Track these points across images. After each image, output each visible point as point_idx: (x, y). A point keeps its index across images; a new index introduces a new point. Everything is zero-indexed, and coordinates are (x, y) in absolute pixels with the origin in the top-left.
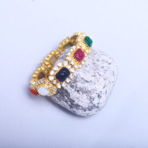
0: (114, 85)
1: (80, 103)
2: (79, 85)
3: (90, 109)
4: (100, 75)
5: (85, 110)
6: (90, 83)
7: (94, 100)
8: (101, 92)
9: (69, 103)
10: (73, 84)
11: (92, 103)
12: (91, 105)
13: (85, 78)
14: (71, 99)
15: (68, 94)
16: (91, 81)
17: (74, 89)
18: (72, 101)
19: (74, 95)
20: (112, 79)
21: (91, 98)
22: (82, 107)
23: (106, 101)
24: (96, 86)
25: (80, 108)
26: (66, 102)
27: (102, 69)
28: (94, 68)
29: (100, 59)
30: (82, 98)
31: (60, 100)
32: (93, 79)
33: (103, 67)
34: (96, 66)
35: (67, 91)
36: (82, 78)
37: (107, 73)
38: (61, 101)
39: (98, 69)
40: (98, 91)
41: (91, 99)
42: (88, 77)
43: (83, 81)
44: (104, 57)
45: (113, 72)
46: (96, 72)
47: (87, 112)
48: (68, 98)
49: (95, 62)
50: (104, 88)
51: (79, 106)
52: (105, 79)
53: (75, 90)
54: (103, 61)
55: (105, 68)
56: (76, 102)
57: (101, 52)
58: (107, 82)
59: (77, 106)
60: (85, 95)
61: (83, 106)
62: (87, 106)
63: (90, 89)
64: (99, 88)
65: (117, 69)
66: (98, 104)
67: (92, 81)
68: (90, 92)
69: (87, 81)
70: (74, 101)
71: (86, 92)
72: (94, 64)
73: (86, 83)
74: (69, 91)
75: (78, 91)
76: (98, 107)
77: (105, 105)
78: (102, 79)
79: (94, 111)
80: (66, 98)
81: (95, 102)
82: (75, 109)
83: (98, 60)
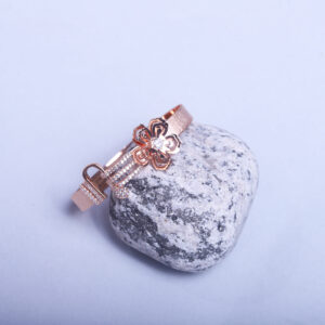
0: (251, 201)
1: (180, 245)
2: (176, 204)
3: (202, 255)
4: (220, 181)
5: (191, 259)
6: (200, 200)
7: (209, 235)
8: (224, 217)
9: (156, 244)
10: (162, 204)
11: (206, 243)
12: (203, 246)
13: (190, 191)
14: (159, 235)
15: (153, 227)
16: (201, 196)
17: (164, 215)
18: (163, 240)
19: (165, 226)
20: (246, 187)
21: (203, 232)
22: (184, 251)
23: (236, 237)
24: (209, 205)
25: (181, 254)
26: (150, 242)
27: (224, 168)
28: (207, 165)
29: (219, 147)
30: (184, 233)
31: (136, 240)
32: (205, 190)
33: (225, 164)
34: (211, 162)
35: (149, 220)
36: (182, 190)
37: (235, 176)
38: (139, 240)
39: (215, 168)
40: (218, 216)
41: (204, 234)
42: (194, 187)
43: (184, 196)
44: (227, 142)
45: (249, 172)
46: (211, 175)
47: (197, 262)
48: (154, 234)
49: (209, 152)
50: (230, 208)
51: (178, 250)
52: (231, 190)
53: (168, 216)
54: (225, 149)
55: (231, 165)
56: (172, 241)
57: (221, 131)
58: (236, 194)
59: (175, 250)
60: (189, 226)
61: (187, 251)
62: (194, 249)
63: (199, 213)
64: (219, 208)
65: (257, 166)
66: (219, 243)
67: (204, 195)
68: (200, 219)
69: (191, 196)
70: (167, 240)
71: (192, 220)
72: (206, 157)
73: (189, 199)
74: (155, 219)
75: (174, 218)
76: (219, 251)
77: (235, 245)
78: (225, 188)
79: (210, 259)
80: (149, 234)
81: (213, 240)
82: (169, 258)
83: (214, 149)
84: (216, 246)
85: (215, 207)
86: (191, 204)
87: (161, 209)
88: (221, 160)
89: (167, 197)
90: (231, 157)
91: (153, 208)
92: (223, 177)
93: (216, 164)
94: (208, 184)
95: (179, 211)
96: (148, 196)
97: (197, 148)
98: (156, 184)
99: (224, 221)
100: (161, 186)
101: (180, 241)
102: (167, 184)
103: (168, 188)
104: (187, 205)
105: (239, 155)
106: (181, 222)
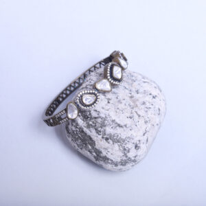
0: (159, 128)
1: (109, 156)
2: (109, 130)
3: (124, 163)
4: (139, 116)
5: (116, 165)
6: (125, 128)
7: (129, 151)
8: (139, 141)
9: (94, 154)
10: (99, 129)
11: (126, 157)
12: (124, 158)
13: (119, 122)
14: (96, 149)
15: (93, 143)
16: (126, 126)
17: (100, 137)
18: (98, 152)
19: (100, 144)
20: (157, 120)
21: (125, 149)
22: (112, 160)
23: (147, 152)
24: (132, 132)
25: (110, 161)
27: (143, 106)
28: (132, 104)
29: (141, 90)
30: (112, 149)
31: (81, 149)
32: (128, 122)
33: (144, 103)
34: (134, 102)
35: (91, 138)
36: (113, 121)
37: (149, 113)
38: (84, 149)
39: (137, 106)
40: (136, 140)
41: (126, 151)
42: (121, 119)
43: (114, 125)
44: (146, 87)
45: (159, 110)
46: (133, 111)
47: (120, 167)
48: (93, 148)
49: (134, 94)
50: (144, 135)
51: (108, 159)
52: (146, 122)
53: (103, 138)
54: (145, 92)
55: (148, 105)
56: (104, 153)
57: (143, 78)
58: (149, 125)
59: (106, 159)
60: (116, 145)
61: (114, 160)
62: (119, 160)
63: (123, 137)
64: (137, 135)
65: (165, 104)
66: (135, 157)
67: (128, 126)
68: (124, 141)
69: (119, 126)
70: (101, 152)
71: (118, 141)
72: (131, 97)
73: (118, 128)
74: (94, 138)
75: (107, 139)
76: (134, 161)
77: (143, 158)
78: (142, 121)
79: (129, 165)
80: (90, 147)
81: (131, 155)
83: (137, 92)
84: (133, 159)
85: (134, 134)
86: (119, 131)
87: (98, 132)
88: (141, 100)
89: (103, 125)
90: (148, 99)
91: (94, 131)
92: (141, 113)
93: (138, 103)
94: (131, 118)
95: (110, 135)
96: (91, 123)
97: (127, 91)
98: (97, 116)
99: (140, 143)
100: (100, 117)
101: (109, 154)
102: (104, 116)
103: (105, 119)
105: (154, 97)
106: (111, 142)
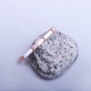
84: (53, 73)
86: (48, 57)
87: (39, 56)
89: (42, 53)
91: (38, 55)
92: (62, 52)
93: (62, 48)
94: (56, 53)
95: (44, 58)
97: (59, 42)
98: (41, 48)
99: (57, 66)
100: (42, 49)
101: (42, 67)
102: (44, 49)
103: (44, 51)
104: (47, 57)
105: (71, 48)
106: (44, 62)
